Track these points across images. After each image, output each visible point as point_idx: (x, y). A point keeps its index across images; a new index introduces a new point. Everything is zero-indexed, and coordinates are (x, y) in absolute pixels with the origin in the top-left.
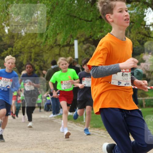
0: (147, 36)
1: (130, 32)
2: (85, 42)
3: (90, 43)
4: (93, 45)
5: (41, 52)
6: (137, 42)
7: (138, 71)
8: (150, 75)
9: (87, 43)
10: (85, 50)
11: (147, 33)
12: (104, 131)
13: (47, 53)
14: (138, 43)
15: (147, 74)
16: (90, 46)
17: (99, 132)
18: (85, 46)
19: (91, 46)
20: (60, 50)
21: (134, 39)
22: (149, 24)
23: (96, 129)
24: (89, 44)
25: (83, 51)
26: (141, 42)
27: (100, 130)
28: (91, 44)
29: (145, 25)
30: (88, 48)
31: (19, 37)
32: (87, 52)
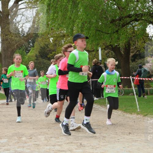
1: (138, 42)
2: (106, 49)
3: (109, 49)
6: (143, 49)
7: (144, 69)
10: (106, 54)
12: (121, 111)
16: (110, 52)
17: (118, 112)
18: (106, 52)
21: (141, 47)
22: (152, 36)
27: (118, 110)
28: (111, 50)
29: (148, 37)
30: (108, 53)
31: (60, 45)
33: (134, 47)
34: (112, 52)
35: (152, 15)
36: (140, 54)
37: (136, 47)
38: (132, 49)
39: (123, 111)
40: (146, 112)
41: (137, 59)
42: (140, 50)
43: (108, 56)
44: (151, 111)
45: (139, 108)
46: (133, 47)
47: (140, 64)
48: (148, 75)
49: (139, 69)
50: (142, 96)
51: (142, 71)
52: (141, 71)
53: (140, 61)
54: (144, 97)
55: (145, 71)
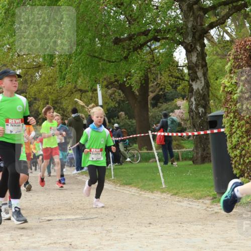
0: (180, 79)
1: (161, 74)
2: (110, 86)
3: (115, 87)
4: (119, 89)
5: (59, 98)
6: (169, 86)
7: (172, 119)
8: (185, 124)
9: (112, 88)
10: (111, 96)
11: (180, 75)
12: (136, 189)
13: (66, 100)
14: (171, 87)
15: (182, 123)
16: (115, 91)
18: (110, 91)
19: (117, 90)
20: (81, 96)
21: (166, 83)
22: (182, 65)
23: (126, 186)
24: (115, 89)
25: (108, 97)
26: (175, 86)
27: (131, 187)
29: (177, 66)
30: (114, 93)
31: (33, 81)
32: (112, 98)
33: (155, 84)
34: (120, 91)
35: (181, 31)
36: (165, 95)
37: (157, 83)
38: (152, 86)
39: (139, 188)
40: (176, 189)
41: (160, 103)
42: (165, 89)
43: (114, 98)
44: (183, 187)
45: (165, 182)
46: (153, 83)
47: (165, 110)
48: (178, 129)
49: (164, 120)
50: (169, 163)
51: (169, 123)
52: (167, 122)
53: (164, 106)
54: (172, 164)
55: (173, 121)
